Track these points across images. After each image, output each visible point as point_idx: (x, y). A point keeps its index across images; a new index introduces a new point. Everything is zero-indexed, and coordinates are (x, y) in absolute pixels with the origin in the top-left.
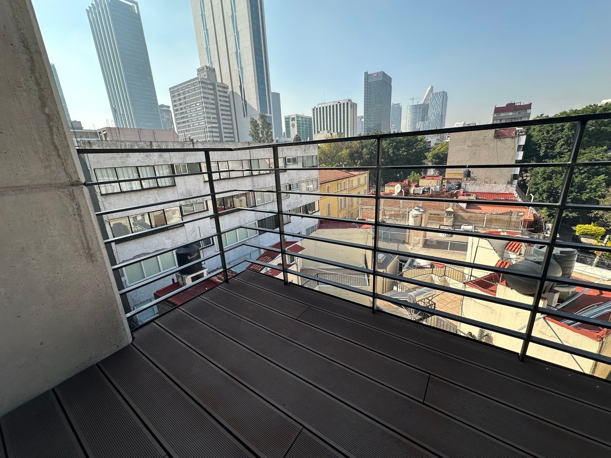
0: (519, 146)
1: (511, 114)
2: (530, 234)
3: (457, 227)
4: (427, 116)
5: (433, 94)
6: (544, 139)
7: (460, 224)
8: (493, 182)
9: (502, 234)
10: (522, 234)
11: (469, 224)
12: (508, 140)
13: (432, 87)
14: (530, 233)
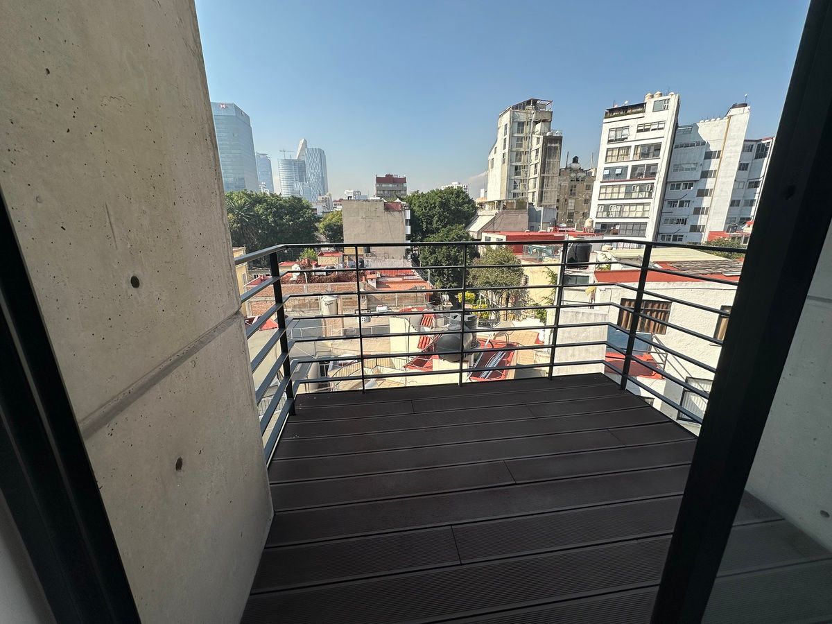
0: (407, 220)
1: (391, 185)
2: (433, 307)
3: (372, 310)
4: (306, 175)
5: (308, 150)
6: (423, 215)
7: (374, 305)
8: (391, 257)
9: (413, 310)
10: (427, 307)
11: (383, 304)
12: (396, 213)
13: (305, 141)
14: (433, 305)
